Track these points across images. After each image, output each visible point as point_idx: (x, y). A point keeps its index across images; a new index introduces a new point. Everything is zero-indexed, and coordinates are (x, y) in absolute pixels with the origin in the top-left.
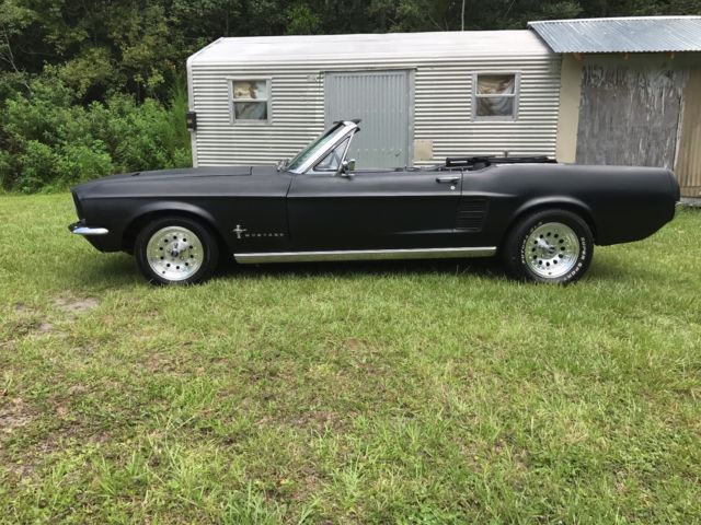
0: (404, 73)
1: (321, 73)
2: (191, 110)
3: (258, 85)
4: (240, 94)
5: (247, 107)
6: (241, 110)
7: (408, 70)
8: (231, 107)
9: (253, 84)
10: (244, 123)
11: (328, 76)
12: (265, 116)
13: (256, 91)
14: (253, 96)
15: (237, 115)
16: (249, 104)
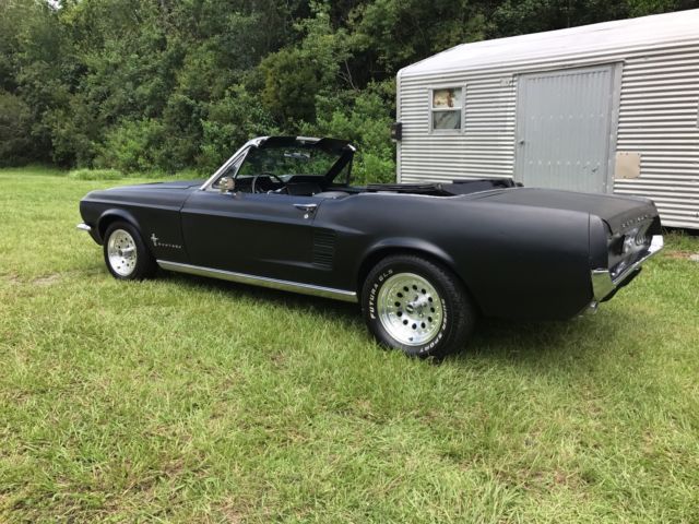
0: (609, 68)
1: (514, 76)
2: (398, 121)
3: (456, 93)
4: (439, 103)
5: (444, 116)
6: (439, 120)
7: (614, 64)
8: (430, 117)
9: (451, 91)
10: (440, 132)
11: (522, 78)
12: (458, 126)
13: (453, 99)
14: (450, 105)
15: (435, 126)
16: (446, 113)
